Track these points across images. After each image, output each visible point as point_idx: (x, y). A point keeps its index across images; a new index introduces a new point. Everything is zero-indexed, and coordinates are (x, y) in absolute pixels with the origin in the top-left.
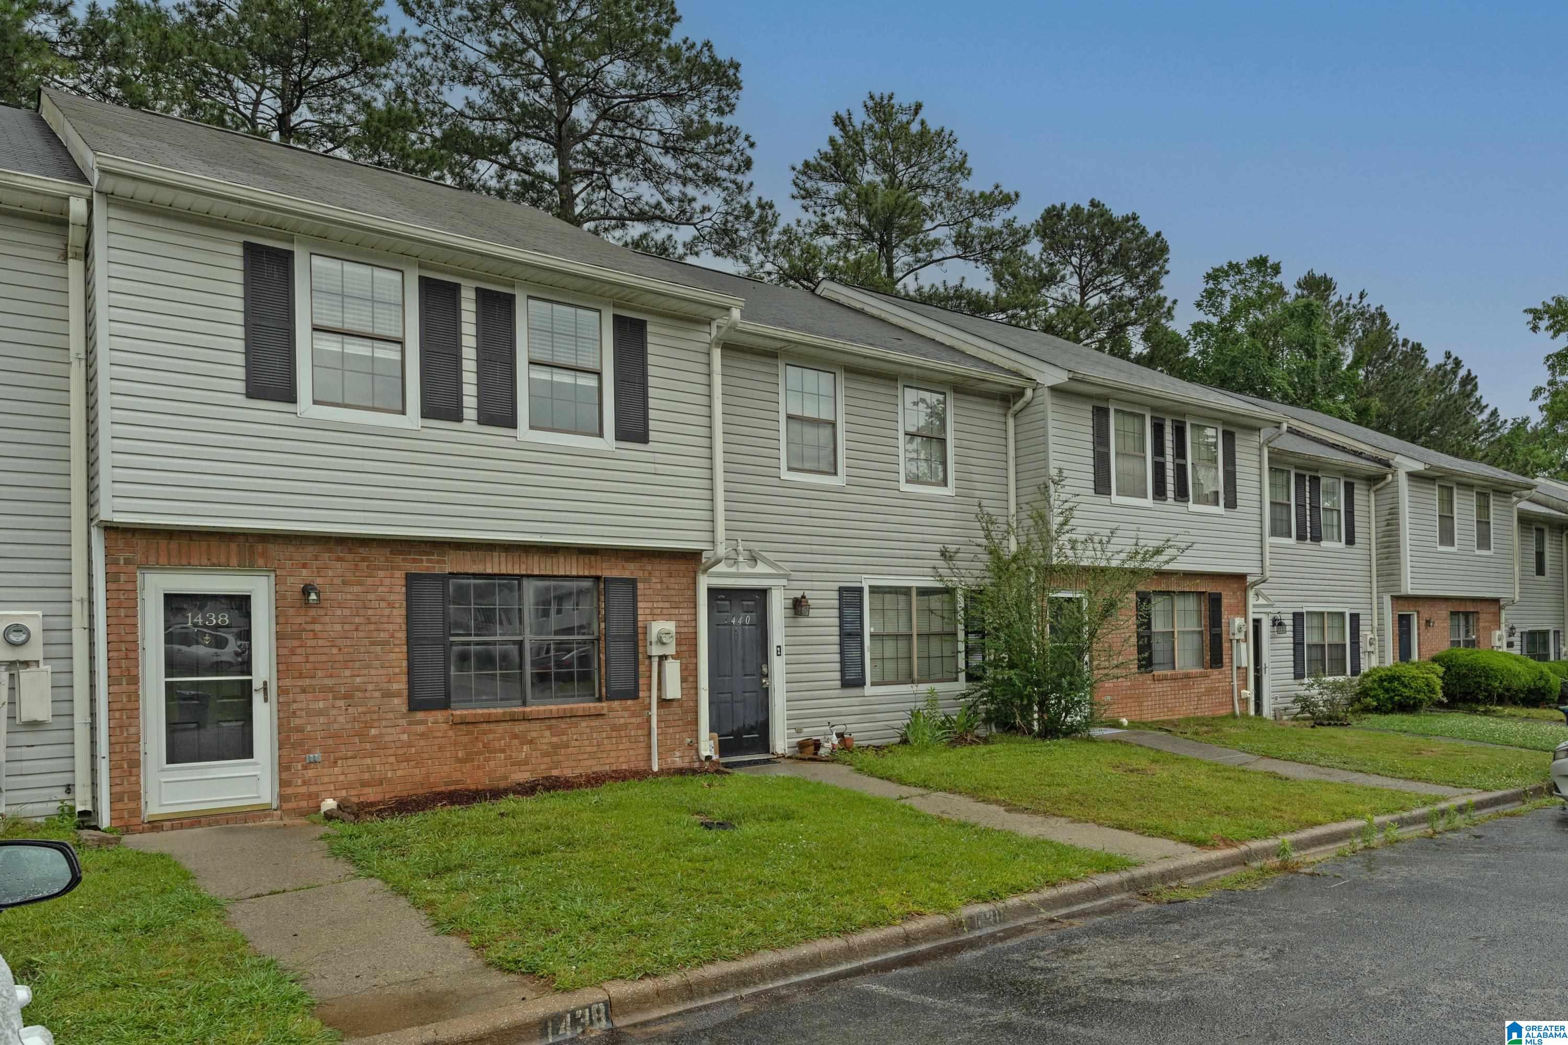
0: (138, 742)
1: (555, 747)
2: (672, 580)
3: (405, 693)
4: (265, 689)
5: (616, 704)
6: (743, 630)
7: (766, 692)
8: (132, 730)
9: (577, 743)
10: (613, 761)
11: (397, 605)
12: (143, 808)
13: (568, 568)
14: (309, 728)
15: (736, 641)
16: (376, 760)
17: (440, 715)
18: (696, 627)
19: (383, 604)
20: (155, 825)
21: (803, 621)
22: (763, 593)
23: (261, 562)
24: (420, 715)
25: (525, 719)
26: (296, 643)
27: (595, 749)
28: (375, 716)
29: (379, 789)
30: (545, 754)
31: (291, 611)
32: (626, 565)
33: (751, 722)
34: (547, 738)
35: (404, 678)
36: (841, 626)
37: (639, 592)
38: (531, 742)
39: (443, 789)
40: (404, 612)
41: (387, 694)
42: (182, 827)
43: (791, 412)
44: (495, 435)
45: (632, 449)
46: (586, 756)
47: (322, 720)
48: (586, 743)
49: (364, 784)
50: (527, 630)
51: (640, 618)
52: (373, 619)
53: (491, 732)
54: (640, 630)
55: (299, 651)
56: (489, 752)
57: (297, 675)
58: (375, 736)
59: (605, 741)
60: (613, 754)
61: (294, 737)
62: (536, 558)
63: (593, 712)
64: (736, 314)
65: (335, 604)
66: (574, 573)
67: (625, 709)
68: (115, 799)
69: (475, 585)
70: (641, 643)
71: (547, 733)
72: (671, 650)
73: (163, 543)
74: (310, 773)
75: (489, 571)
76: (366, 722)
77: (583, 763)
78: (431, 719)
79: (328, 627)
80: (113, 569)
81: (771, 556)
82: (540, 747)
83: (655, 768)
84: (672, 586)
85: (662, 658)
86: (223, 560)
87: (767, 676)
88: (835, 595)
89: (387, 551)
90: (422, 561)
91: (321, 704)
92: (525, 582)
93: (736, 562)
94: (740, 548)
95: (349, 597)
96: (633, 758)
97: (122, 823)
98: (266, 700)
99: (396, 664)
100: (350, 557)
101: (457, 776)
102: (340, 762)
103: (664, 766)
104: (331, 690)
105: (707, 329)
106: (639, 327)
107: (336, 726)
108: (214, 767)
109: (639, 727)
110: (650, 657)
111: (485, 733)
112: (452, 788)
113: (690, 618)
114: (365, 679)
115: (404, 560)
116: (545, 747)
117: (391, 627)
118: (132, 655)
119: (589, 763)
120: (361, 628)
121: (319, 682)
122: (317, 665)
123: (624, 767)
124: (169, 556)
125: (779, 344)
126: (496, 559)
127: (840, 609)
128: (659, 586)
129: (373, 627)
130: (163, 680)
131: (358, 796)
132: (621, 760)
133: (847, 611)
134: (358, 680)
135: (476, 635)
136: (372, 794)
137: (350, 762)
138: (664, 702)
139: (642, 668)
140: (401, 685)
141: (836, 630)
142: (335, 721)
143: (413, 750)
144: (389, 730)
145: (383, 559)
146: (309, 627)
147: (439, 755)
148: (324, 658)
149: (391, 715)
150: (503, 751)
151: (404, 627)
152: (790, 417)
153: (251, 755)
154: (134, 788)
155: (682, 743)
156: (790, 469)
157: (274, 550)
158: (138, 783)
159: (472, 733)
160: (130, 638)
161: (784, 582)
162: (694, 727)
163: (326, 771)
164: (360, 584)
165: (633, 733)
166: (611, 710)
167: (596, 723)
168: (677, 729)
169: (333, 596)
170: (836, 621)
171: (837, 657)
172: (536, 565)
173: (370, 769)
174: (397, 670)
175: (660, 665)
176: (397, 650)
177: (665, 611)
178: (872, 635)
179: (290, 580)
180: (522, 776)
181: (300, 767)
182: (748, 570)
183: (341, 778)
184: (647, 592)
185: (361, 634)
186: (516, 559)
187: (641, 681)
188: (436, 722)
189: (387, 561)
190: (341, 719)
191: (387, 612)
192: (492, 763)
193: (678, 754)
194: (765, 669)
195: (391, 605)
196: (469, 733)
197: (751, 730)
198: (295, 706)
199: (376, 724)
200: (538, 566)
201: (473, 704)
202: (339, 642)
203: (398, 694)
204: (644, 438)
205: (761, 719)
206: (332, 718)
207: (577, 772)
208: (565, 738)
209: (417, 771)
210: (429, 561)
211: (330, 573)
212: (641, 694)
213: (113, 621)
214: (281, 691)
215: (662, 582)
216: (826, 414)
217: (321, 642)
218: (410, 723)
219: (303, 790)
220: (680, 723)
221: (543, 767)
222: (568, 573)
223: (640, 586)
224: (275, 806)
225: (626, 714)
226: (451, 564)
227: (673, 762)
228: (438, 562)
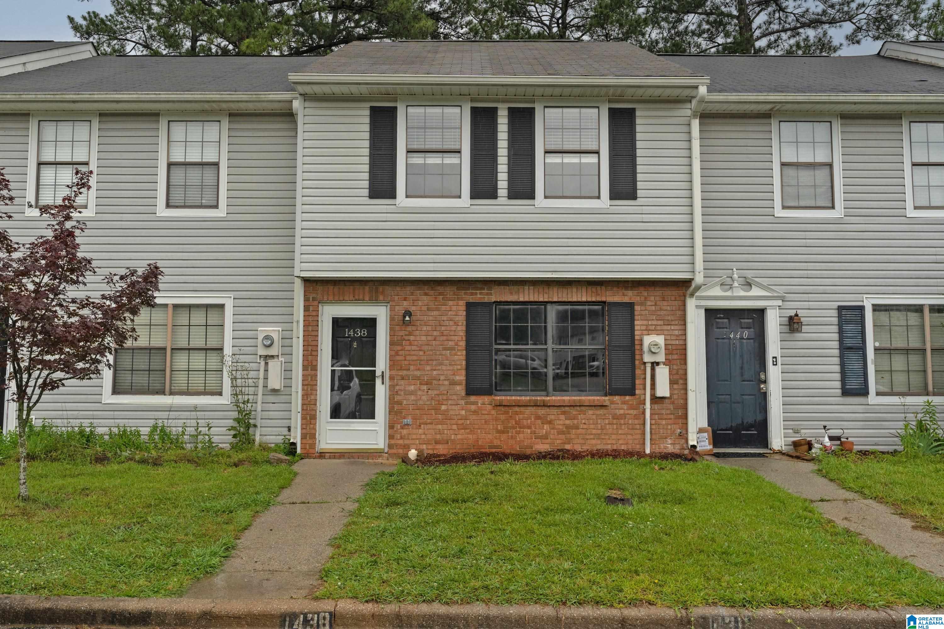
0: (315, 404)
1: (568, 427)
2: (665, 303)
3: (464, 382)
4: (383, 376)
5: (617, 398)
6: (741, 344)
7: (765, 396)
8: (313, 397)
9: (585, 426)
10: (614, 442)
11: (460, 324)
12: (317, 444)
13: (579, 296)
14: (405, 402)
15: (735, 353)
16: (445, 426)
17: (486, 399)
18: (685, 340)
19: (451, 323)
20: (322, 455)
21: (798, 336)
22: (761, 312)
23: (381, 297)
24: (473, 398)
25: (545, 405)
26: (399, 348)
27: (599, 432)
28: (445, 397)
29: (446, 446)
30: (560, 432)
31: (397, 328)
32: (626, 292)
33: (750, 419)
34: (561, 421)
35: (464, 372)
36: (841, 341)
37: (636, 313)
38: (550, 422)
39: (488, 450)
40: (464, 328)
41: (453, 383)
42: (334, 458)
43: (784, 160)
44: (521, 205)
45: (624, 205)
46: (592, 437)
47: (413, 397)
48: (592, 426)
49: (437, 442)
50: (550, 341)
51: (637, 333)
52: (445, 333)
53: (521, 413)
54: (636, 342)
55: (400, 353)
56: (520, 428)
57: (399, 368)
58: (445, 411)
59: (608, 427)
60: (614, 437)
61: (396, 407)
62: (555, 289)
63: (596, 403)
64: (703, 90)
65: (422, 323)
66: (584, 299)
67: (624, 403)
68: (303, 437)
69: (514, 310)
70: (637, 352)
71: (562, 417)
72: (661, 358)
73: (331, 288)
74: (405, 432)
75: (521, 299)
76: (439, 401)
77: (589, 442)
78: (480, 402)
79: (418, 338)
80: (307, 304)
81: (765, 282)
82: (557, 427)
83: (648, 451)
84: (665, 308)
85: (655, 364)
86: (361, 297)
87: (765, 382)
88: (835, 313)
89: (454, 288)
90: (476, 294)
91: (412, 388)
92: (549, 307)
93: (731, 287)
94: (735, 276)
95: (431, 318)
96: (630, 442)
97: (305, 452)
98: (383, 383)
99: (458, 363)
100: (431, 292)
101: (496, 442)
102: (422, 426)
103: (657, 450)
104: (418, 378)
105: (688, 105)
106: (630, 114)
107: (421, 402)
108: (353, 422)
109: (636, 417)
110: (645, 363)
111: (517, 413)
112: (494, 450)
113: (680, 332)
114: (439, 372)
115: (465, 294)
116: (561, 427)
117: (456, 338)
118: (314, 353)
119: (594, 442)
120: (438, 338)
121: (412, 373)
122: (412, 363)
123: (623, 447)
124: (334, 295)
125: (769, 107)
126: (526, 292)
127: (840, 326)
128: (653, 308)
129: (445, 338)
130: (330, 368)
131: (433, 449)
132: (621, 442)
133: (846, 327)
134: (435, 373)
135: (514, 344)
136: (442, 449)
137: (429, 426)
138: (655, 399)
139: (638, 372)
140: (461, 377)
141: (836, 344)
142: (420, 399)
143: (468, 422)
144: (454, 407)
145: (452, 293)
146: (407, 338)
147: (486, 426)
148: (415, 358)
149: (455, 397)
150: (529, 427)
151: (464, 338)
152: (783, 164)
153: (373, 417)
154: (313, 431)
155: (673, 432)
156: (784, 207)
157: (389, 290)
158: (315, 429)
159: (507, 413)
160: (314, 343)
161: (780, 303)
162: (684, 421)
163: (415, 431)
164: (437, 309)
165: (630, 422)
166: (612, 403)
167: (601, 412)
168: (670, 422)
169: (422, 318)
170: (836, 336)
171: (837, 368)
172: (556, 294)
173: (440, 432)
174: (459, 367)
175: (653, 370)
176: (459, 354)
177: (659, 328)
178: (876, 349)
179: (397, 308)
180: (543, 447)
181: (399, 427)
182: (742, 293)
183: (423, 437)
184: (643, 313)
185: (437, 343)
186: (541, 290)
187: (637, 382)
188: (484, 404)
189: (454, 294)
190: (424, 398)
191: (453, 328)
192: (521, 435)
193: (669, 441)
194: (763, 377)
195: (456, 324)
196: (506, 413)
197: (749, 427)
198: (397, 388)
199: (445, 402)
200: (556, 295)
201: (512, 393)
202: (426, 348)
203: (460, 384)
204: (633, 196)
205: (759, 418)
206: (419, 397)
207: (585, 448)
208: (575, 422)
209: (470, 436)
210: (481, 294)
211: (420, 303)
212: (637, 392)
213: (307, 333)
214: (391, 378)
215: (656, 305)
216: (821, 157)
217: (414, 348)
218: (467, 403)
219: (401, 442)
220: (672, 416)
221: (558, 442)
222: (579, 300)
223: (637, 308)
224: (386, 450)
225: (625, 407)
226: (496, 296)
227: (666, 448)
228: (487, 294)
